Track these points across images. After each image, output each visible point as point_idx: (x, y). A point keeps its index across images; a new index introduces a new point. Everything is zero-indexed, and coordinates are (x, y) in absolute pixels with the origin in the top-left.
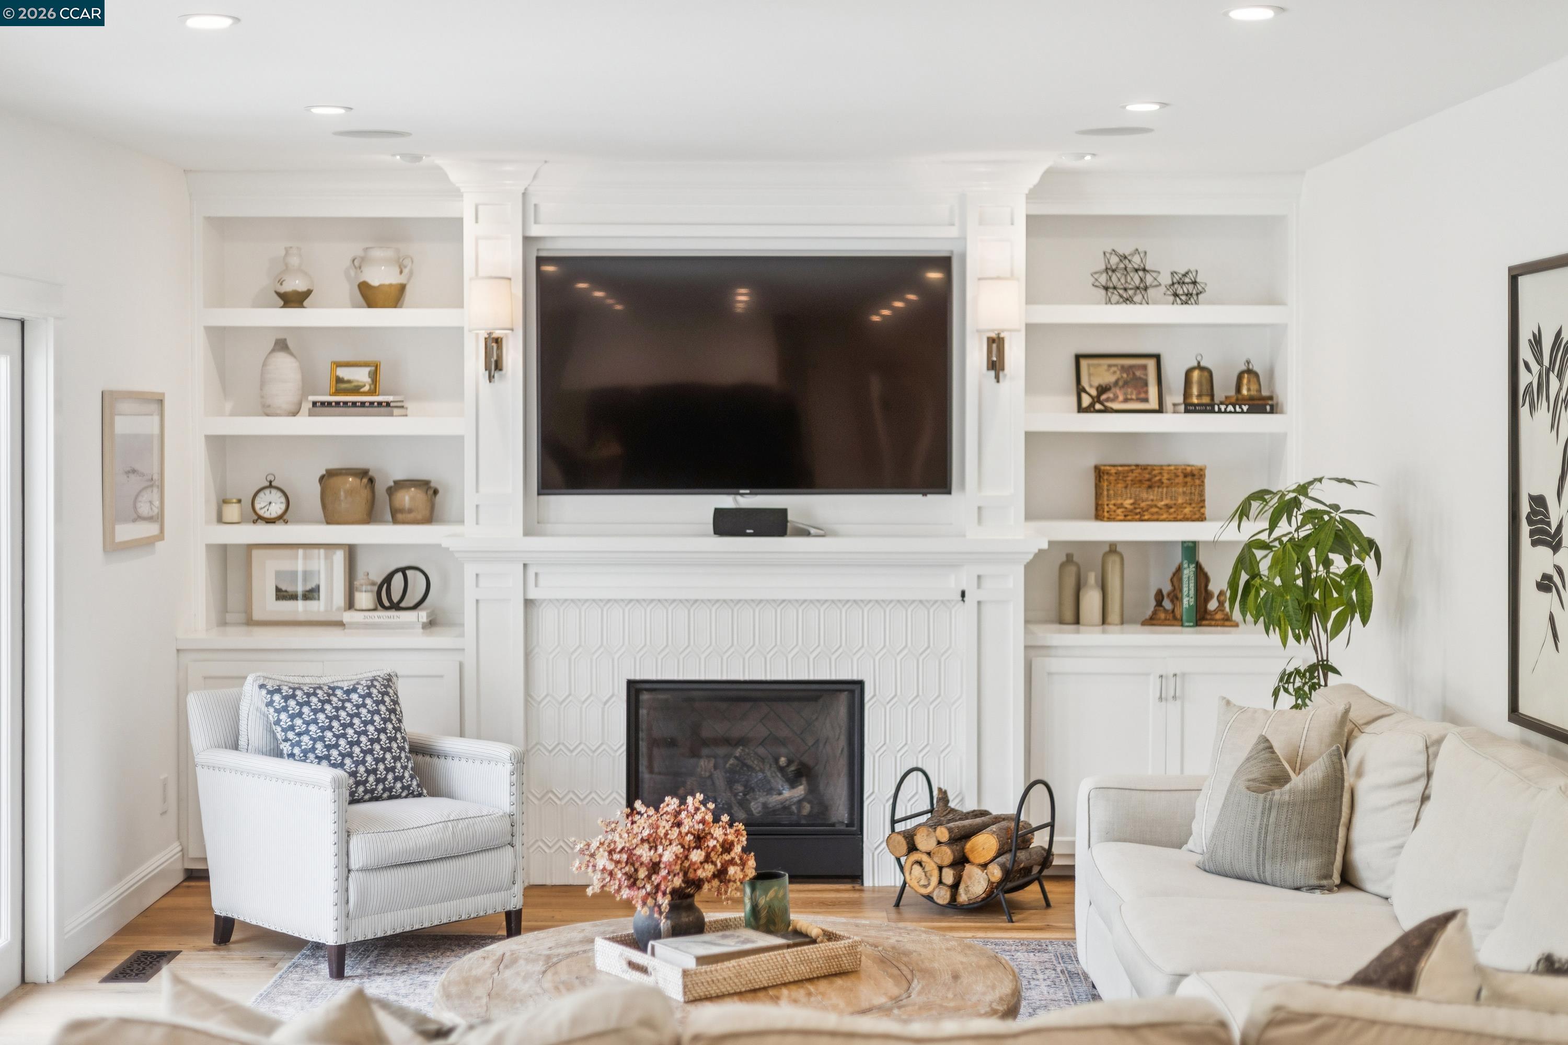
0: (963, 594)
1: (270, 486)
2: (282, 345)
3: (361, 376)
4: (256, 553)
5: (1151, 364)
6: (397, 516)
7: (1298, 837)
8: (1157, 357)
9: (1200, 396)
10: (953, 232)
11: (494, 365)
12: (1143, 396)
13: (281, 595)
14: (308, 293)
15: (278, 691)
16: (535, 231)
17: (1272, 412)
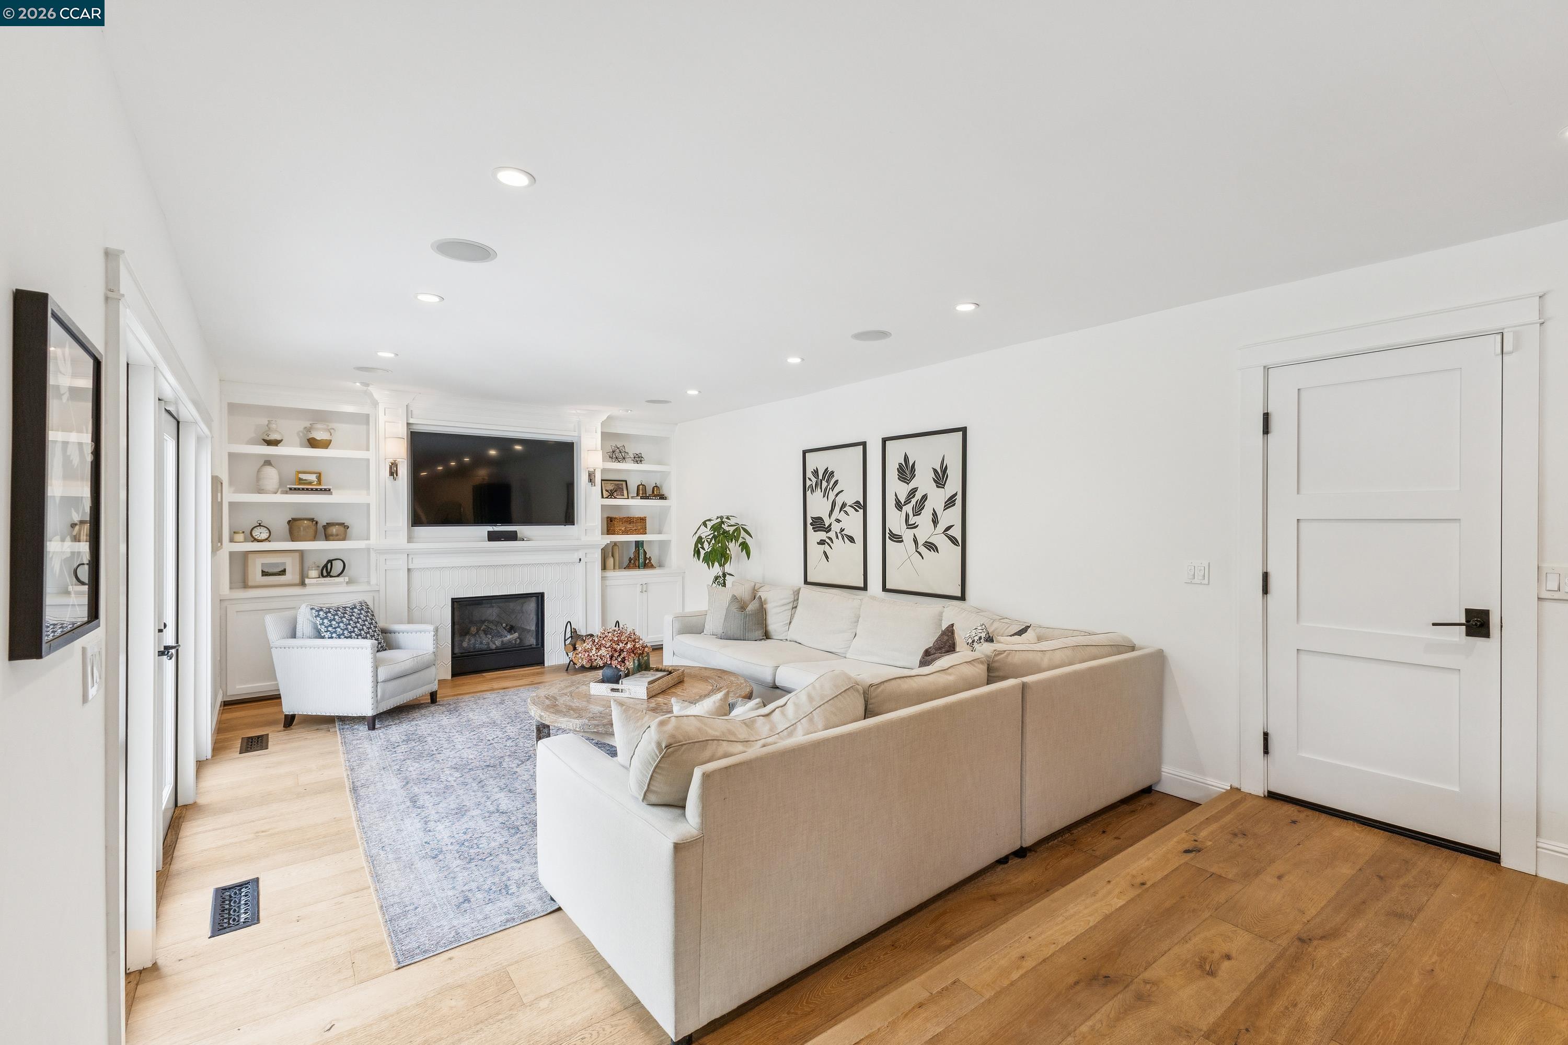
0: (580, 560)
1: (260, 525)
2: (268, 463)
3: (313, 478)
4: (250, 556)
5: (624, 483)
6: (327, 538)
7: (755, 624)
8: (626, 481)
9: (642, 494)
10: (576, 434)
11: (393, 472)
12: (622, 494)
13: (264, 574)
14: (282, 440)
15: (321, 610)
16: (411, 421)
17: (666, 499)
